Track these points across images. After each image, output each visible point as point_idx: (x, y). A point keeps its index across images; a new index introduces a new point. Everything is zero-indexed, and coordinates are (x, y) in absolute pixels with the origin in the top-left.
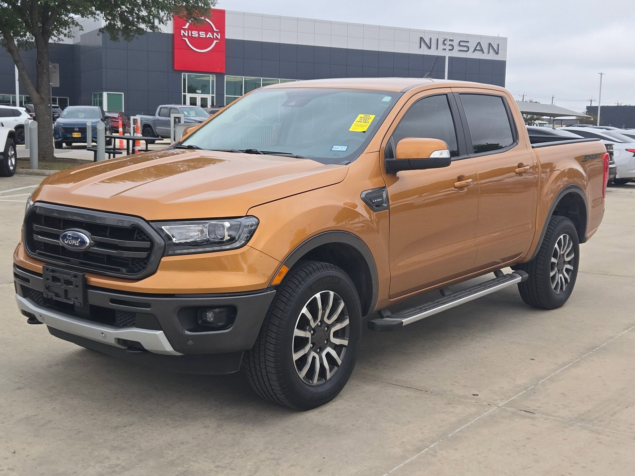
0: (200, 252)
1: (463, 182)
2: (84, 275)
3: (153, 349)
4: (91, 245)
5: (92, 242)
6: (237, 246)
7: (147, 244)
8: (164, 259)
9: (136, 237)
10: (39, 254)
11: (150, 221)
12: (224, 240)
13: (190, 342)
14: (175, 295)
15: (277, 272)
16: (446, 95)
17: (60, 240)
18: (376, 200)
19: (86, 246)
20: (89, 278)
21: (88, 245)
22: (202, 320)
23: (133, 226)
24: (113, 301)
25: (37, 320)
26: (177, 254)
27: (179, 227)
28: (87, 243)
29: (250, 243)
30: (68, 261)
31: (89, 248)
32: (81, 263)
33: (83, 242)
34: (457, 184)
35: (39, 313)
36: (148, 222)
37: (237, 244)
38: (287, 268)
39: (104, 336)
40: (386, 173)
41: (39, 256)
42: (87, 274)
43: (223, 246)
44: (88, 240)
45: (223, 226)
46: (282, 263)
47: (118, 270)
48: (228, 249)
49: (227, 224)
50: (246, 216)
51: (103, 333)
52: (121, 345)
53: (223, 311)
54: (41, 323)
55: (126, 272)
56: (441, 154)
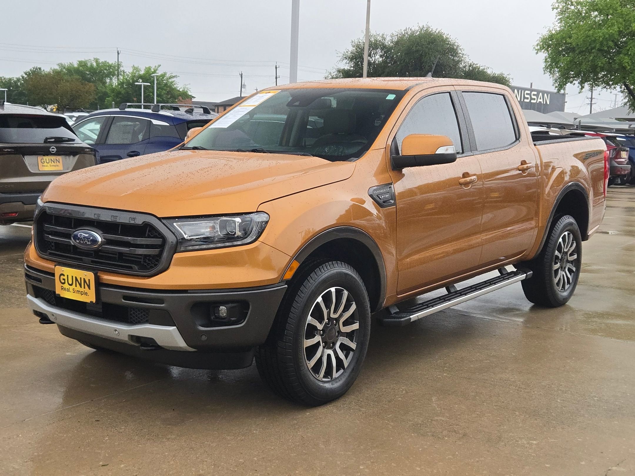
0: (211, 248)
1: (468, 179)
2: (97, 273)
3: (166, 345)
4: (103, 243)
5: (103, 240)
6: (248, 242)
7: (158, 241)
8: (176, 256)
9: (148, 234)
10: (50, 254)
11: (162, 217)
12: (236, 236)
13: (204, 338)
14: (187, 291)
15: (288, 266)
16: (450, 93)
17: (71, 240)
18: (383, 197)
19: (98, 244)
20: (101, 276)
21: (100, 243)
22: (215, 316)
23: (145, 223)
24: (126, 298)
25: (50, 320)
26: (189, 250)
27: (190, 224)
28: (98, 241)
29: (261, 239)
30: (81, 260)
31: (102, 246)
32: (92, 261)
33: (95, 241)
34: (463, 180)
35: (51, 312)
36: (160, 219)
37: (249, 240)
38: (298, 263)
39: (117, 333)
40: (393, 170)
41: (50, 256)
42: (99, 272)
43: (234, 241)
44: (100, 239)
45: (234, 222)
46: (293, 258)
47: (131, 268)
48: (239, 244)
49: (238, 220)
50: (257, 212)
51: (116, 330)
52: (134, 342)
53: (235, 307)
54: (53, 323)
55: (139, 269)
56: (447, 150)
